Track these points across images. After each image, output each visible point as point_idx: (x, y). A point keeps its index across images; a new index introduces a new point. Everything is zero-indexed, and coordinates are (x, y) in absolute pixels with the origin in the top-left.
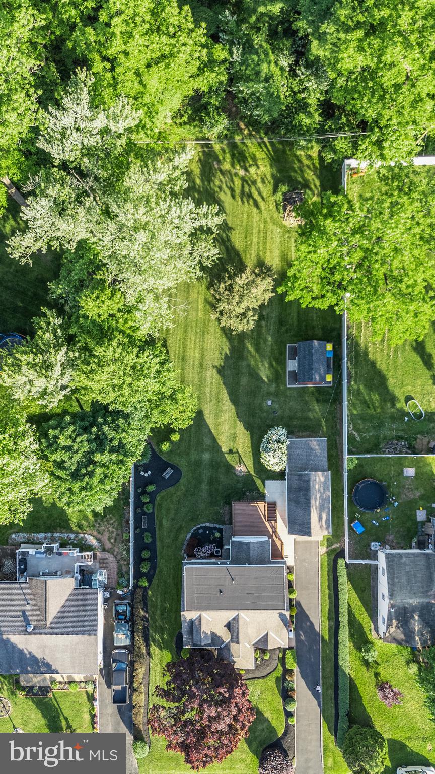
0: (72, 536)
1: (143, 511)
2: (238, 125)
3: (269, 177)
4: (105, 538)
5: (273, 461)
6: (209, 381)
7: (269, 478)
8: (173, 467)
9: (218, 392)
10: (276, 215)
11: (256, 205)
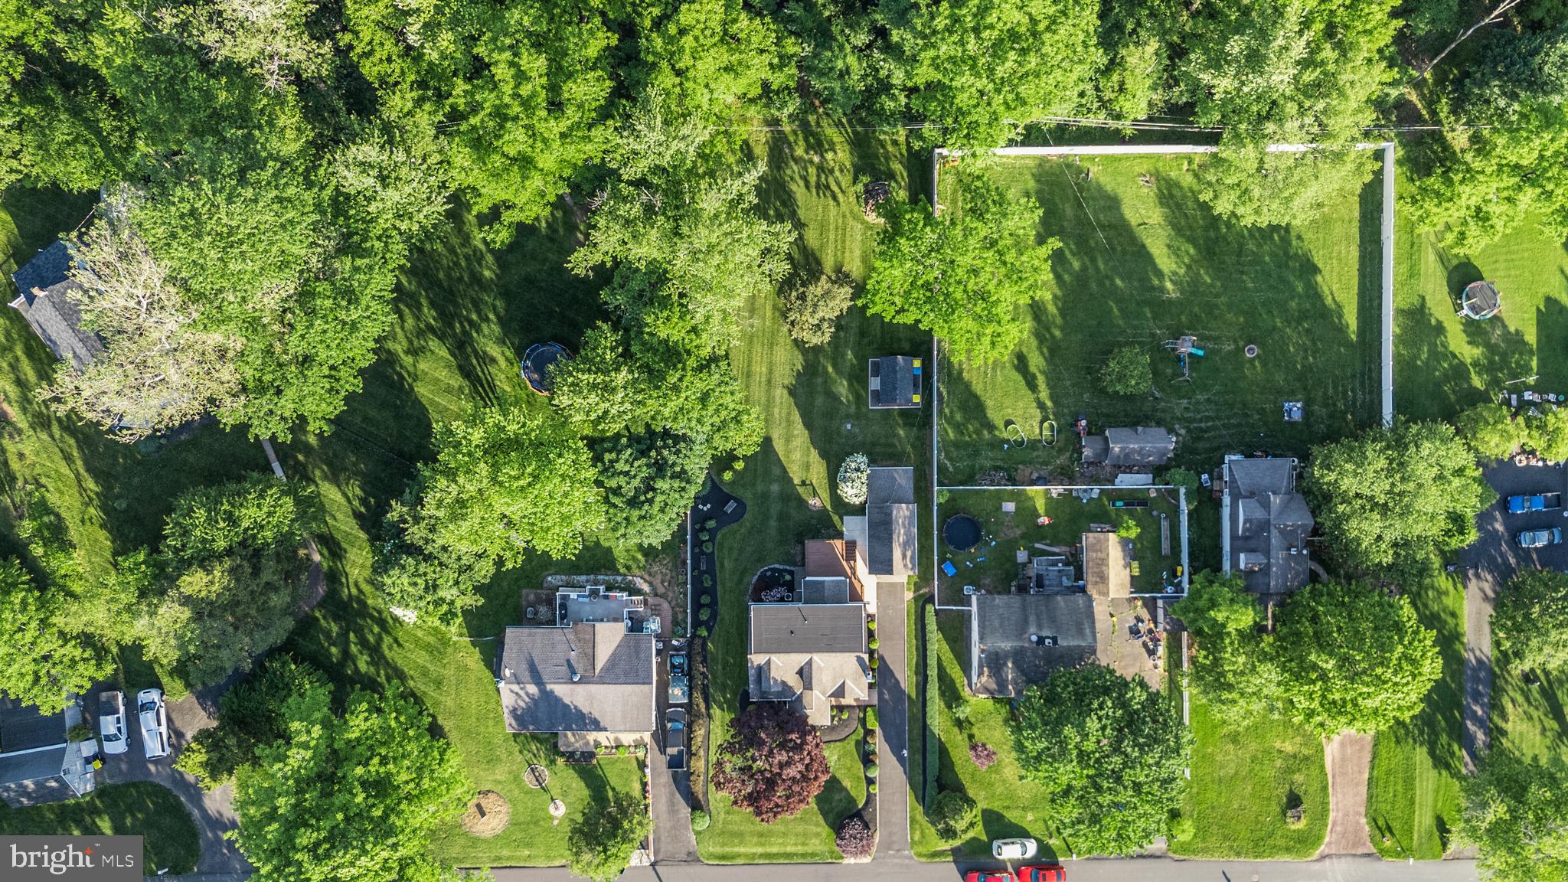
0: (619, 579)
1: (702, 550)
2: (812, 104)
3: (848, 164)
4: (657, 582)
5: (850, 492)
6: (778, 401)
7: (847, 514)
8: (736, 500)
9: (789, 414)
10: (856, 209)
11: (835, 198)
